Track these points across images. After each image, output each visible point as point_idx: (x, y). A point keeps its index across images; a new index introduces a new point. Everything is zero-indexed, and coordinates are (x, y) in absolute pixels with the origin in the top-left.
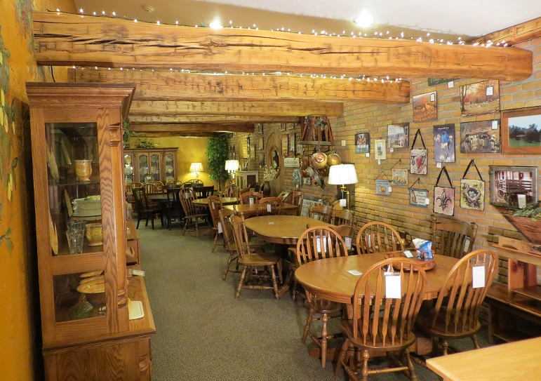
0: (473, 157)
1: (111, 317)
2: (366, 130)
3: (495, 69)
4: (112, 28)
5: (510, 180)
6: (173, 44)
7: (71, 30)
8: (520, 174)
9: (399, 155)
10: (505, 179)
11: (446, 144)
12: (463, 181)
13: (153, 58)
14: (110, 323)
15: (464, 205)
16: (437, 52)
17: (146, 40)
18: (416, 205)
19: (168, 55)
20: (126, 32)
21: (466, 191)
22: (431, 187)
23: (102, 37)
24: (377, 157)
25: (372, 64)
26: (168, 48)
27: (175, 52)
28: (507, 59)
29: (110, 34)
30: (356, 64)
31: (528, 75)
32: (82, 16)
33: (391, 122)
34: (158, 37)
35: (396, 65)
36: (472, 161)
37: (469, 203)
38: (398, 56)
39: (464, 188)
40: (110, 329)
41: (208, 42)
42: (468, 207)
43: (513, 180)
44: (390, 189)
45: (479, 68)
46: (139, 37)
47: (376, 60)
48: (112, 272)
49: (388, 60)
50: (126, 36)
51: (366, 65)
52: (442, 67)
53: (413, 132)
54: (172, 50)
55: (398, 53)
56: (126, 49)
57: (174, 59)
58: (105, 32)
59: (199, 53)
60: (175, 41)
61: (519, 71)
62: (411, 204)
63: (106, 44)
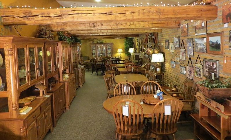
0: (199, 54)
1: (10, 113)
2: (168, 39)
3: (195, 16)
4: (27, 12)
5: (209, 66)
6: (48, 16)
7: (13, 14)
8: (213, 63)
9: (177, 51)
10: (208, 65)
11: (190, 47)
12: (196, 64)
13: (41, 21)
14: (10, 115)
15: (196, 75)
16: (164, 10)
17: (39, 15)
18: (182, 73)
19: (47, 20)
20: (31, 13)
21: (196, 69)
22: (186, 66)
23: (23, 15)
24: (171, 51)
25: (131, 18)
26: (46, 17)
27: (49, 18)
28: (202, 11)
29: (26, 14)
30: (124, 18)
31: (216, 18)
32: (18, 8)
33: (175, 36)
34: (43, 14)
35: (143, 17)
36: (199, 56)
37: (197, 74)
38: (144, 13)
39: (196, 68)
40: (10, 117)
41: (61, 14)
42: (197, 76)
43: (210, 66)
44: (175, 65)
45: (186, 16)
46: (36, 14)
47: (133, 16)
48: (10, 98)
49: (139, 15)
50: (31, 14)
51: (128, 18)
52: (166, 16)
53: (181, 41)
54: (47, 18)
55: (144, 12)
56: (32, 19)
57: (49, 21)
58: (24, 13)
59: (57, 18)
60: (49, 15)
61: (209, 16)
62: (180, 73)
63: (25, 18)
